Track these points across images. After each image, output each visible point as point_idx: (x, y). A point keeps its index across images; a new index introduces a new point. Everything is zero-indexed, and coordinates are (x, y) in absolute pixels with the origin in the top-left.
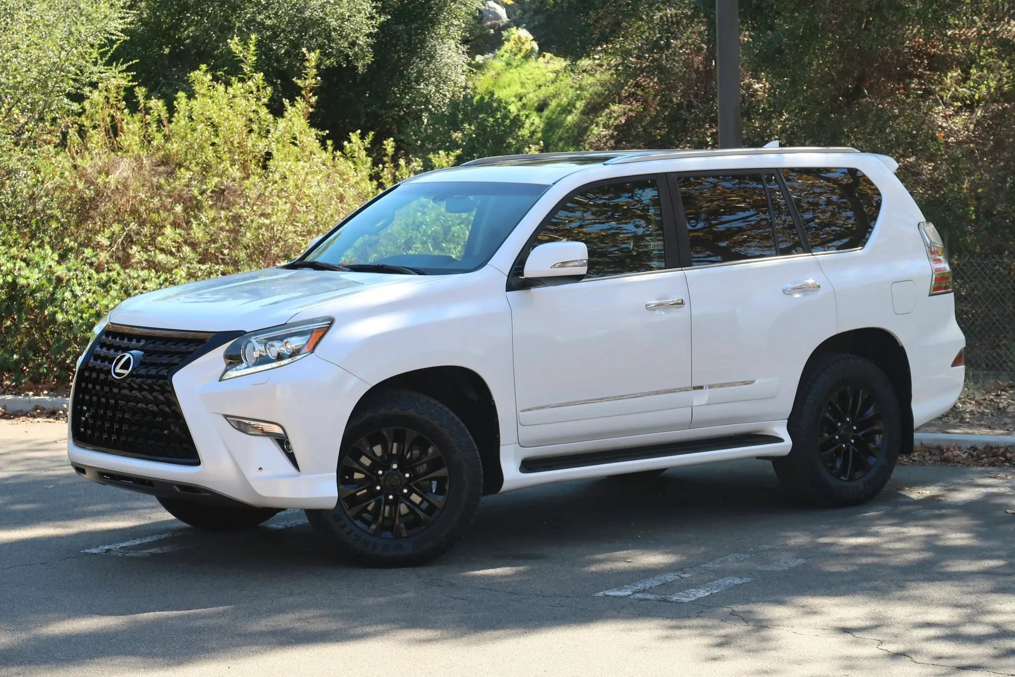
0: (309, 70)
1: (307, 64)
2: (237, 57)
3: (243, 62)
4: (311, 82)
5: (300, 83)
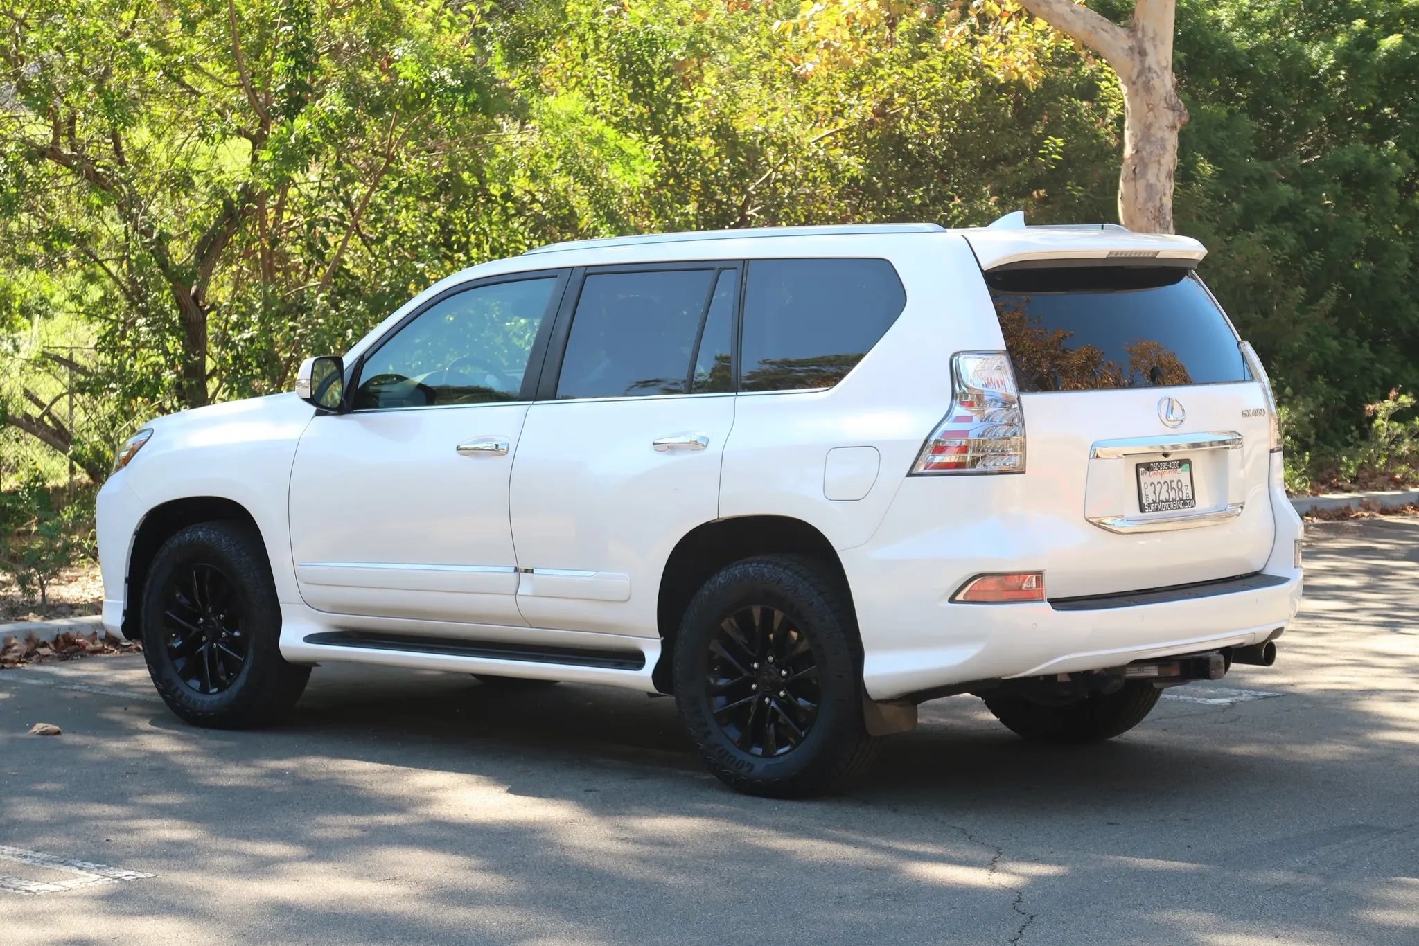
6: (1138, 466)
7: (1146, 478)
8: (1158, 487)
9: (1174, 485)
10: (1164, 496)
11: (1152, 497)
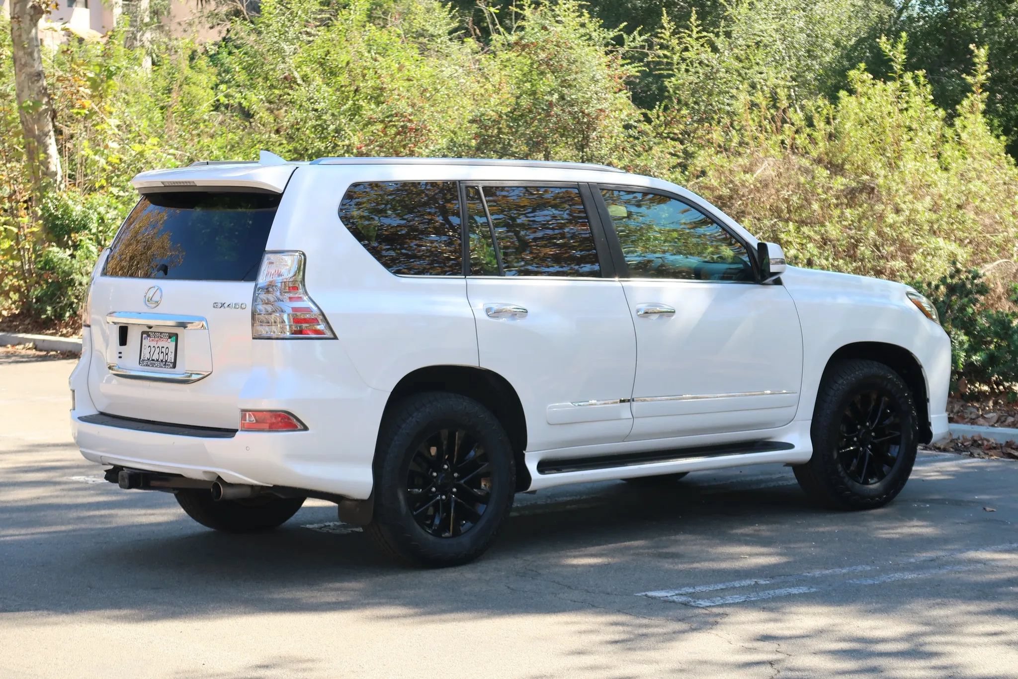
0: (979, 66)
1: (976, 60)
2: (886, 56)
3: (893, 61)
4: (982, 78)
5: (970, 79)
6: (143, 333)
7: (146, 342)
8: (153, 349)
9: (164, 350)
10: (155, 357)
11: (148, 356)
